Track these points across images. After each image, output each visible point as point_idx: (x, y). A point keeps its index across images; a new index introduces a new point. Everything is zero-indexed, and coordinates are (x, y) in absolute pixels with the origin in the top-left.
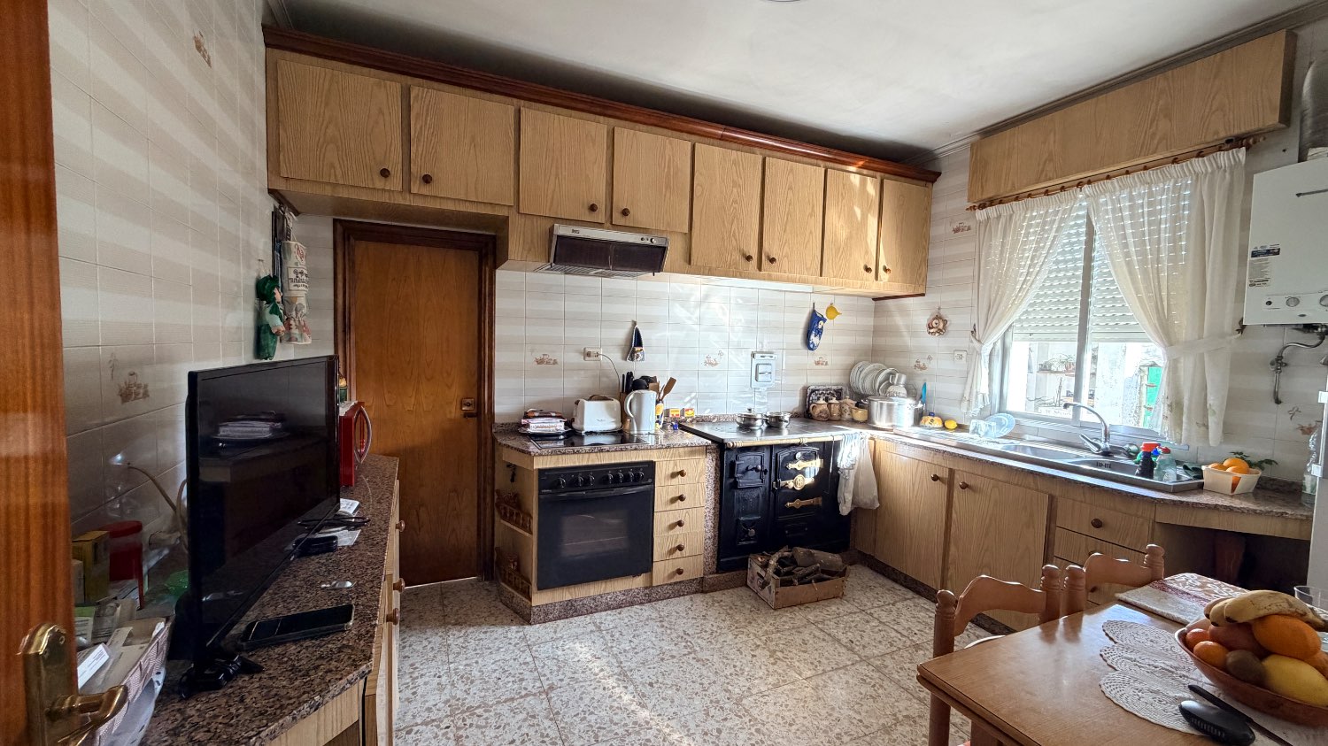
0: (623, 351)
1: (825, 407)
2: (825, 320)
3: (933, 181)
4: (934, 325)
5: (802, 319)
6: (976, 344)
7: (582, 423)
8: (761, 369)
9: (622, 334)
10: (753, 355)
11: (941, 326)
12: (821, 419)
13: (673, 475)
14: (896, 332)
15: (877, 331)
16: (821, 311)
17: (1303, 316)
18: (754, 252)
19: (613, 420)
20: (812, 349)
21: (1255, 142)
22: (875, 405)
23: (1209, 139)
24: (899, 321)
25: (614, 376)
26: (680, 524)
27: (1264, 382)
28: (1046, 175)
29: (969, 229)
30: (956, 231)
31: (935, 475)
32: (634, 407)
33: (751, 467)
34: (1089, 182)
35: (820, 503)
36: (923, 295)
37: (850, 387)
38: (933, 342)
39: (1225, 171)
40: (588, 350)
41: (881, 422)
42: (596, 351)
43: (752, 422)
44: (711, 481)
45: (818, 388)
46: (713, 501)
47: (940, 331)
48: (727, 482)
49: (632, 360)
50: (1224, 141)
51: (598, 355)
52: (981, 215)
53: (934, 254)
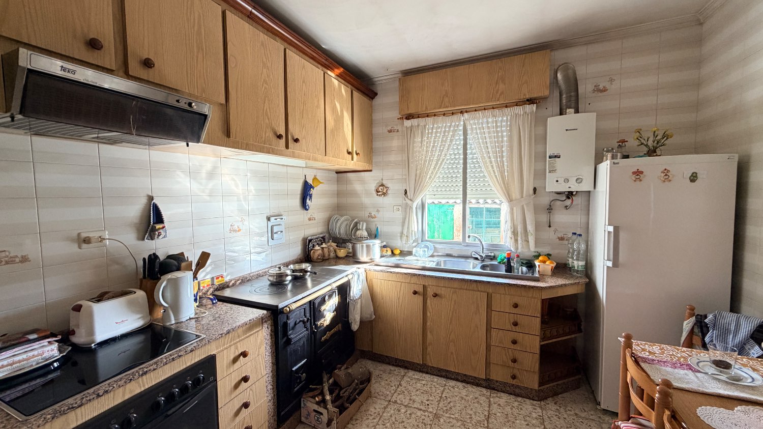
0: (138, 230)
1: (320, 252)
2: (313, 188)
3: (373, 98)
4: (380, 190)
5: (299, 187)
6: (409, 202)
7: (91, 332)
8: (275, 230)
9: (135, 210)
10: (269, 219)
11: (385, 191)
12: (319, 260)
13: (235, 360)
14: (354, 194)
15: (339, 194)
16: (310, 181)
17: (570, 187)
18: (282, 131)
19: (139, 316)
20: (307, 210)
21: (539, 102)
22: (358, 246)
23: (522, 97)
24: (358, 187)
25: (130, 262)
26: (246, 405)
27: (544, 218)
28: (445, 104)
29: (398, 131)
30: (390, 131)
31: (415, 291)
32: (168, 295)
33: (298, 321)
34: (466, 112)
35: (341, 329)
36: (371, 171)
37: (330, 234)
38: (381, 200)
39: (528, 115)
40: (84, 235)
41: (363, 257)
42: (97, 235)
43: (284, 279)
44: (268, 348)
45: (313, 237)
46: (271, 365)
47: (384, 194)
48: (282, 342)
49: (152, 239)
50: (525, 100)
51: (102, 239)
52: (408, 123)
53: (377, 144)
